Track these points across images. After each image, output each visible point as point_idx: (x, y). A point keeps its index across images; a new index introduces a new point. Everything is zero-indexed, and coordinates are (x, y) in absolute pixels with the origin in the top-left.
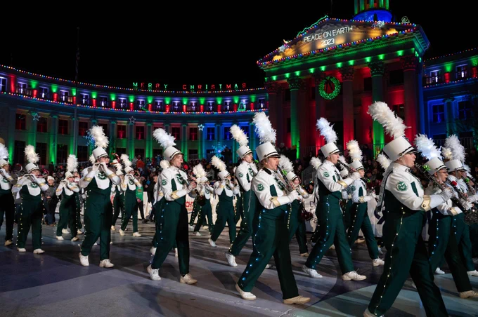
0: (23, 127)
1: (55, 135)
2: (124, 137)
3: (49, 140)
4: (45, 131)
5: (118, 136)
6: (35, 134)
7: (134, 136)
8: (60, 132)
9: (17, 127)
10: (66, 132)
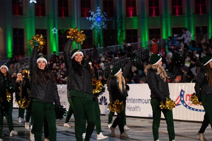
0: (21, 12)
1: (54, 18)
2: (134, 14)
3: (49, 26)
4: (44, 14)
5: (128, 15)
6: (33, 19)
7: (146, 12)
8: (60, 15)
9: (14, 13)
10: (67, 15)
